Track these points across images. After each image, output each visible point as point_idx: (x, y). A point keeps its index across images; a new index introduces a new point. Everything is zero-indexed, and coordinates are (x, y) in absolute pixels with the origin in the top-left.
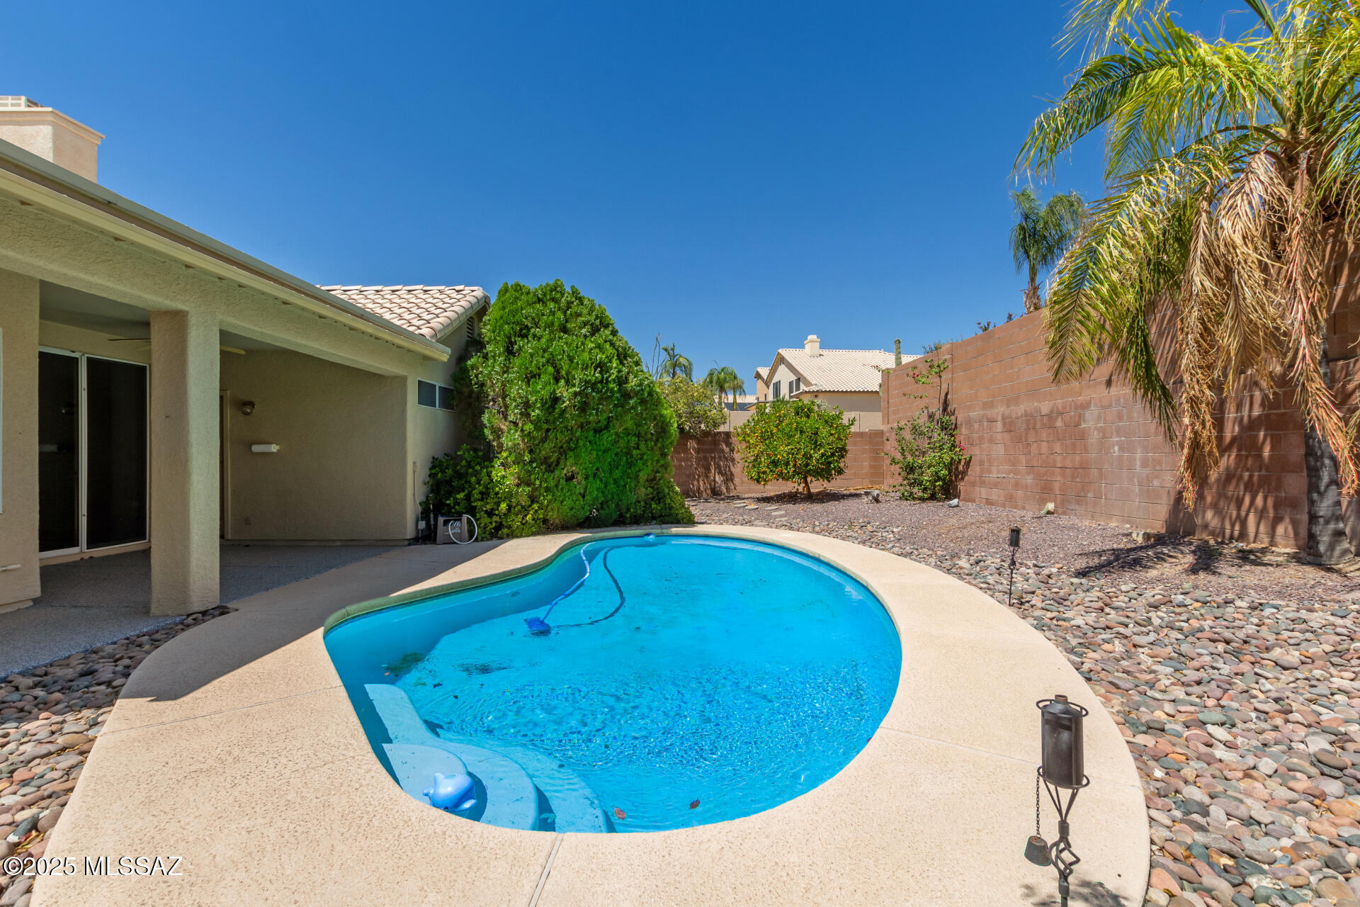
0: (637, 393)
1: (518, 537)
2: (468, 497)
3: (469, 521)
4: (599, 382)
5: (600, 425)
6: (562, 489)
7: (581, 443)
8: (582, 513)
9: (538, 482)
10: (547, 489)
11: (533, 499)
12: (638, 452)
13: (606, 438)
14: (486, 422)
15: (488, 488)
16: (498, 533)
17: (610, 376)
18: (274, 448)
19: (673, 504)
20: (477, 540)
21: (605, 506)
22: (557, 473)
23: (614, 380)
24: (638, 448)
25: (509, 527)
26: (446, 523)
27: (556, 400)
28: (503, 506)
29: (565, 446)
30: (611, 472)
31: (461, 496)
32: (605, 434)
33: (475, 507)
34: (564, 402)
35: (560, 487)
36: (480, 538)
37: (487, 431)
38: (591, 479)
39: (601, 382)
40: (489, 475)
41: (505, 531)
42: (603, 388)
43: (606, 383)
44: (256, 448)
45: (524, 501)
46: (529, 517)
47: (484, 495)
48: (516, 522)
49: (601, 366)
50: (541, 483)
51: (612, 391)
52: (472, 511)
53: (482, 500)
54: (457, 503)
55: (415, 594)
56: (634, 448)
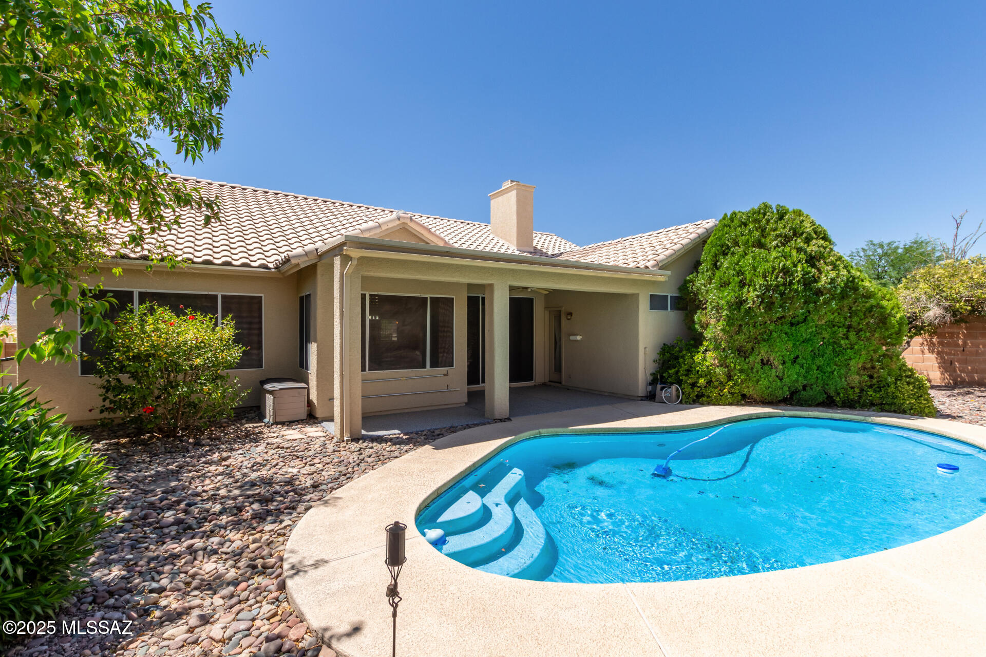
0: (829, 290)
1: (714, 405)
2: (677, 372)
3: (677, 390)
4: (782, 285)
5: (797, 319)
6: (757, 372)
7: (775, 335)
8: (781, 392)
9: (732, 365)
10: (741, 371)
11: (730, 378)
12: (847, 342)
13: (804, 331)
14: (696, 319)
15: (691, 367)
16: (699, 399)
17: (794, 279)
18: (579, 338)
19: (898, 394)
20: (681, 402)
21: (808, 388)
22: (751, 359)
23: (798, 282)
24: (847, 338)
25: (708, 397)
26: (662, 389)
27: (740, 303)
28: (702, 381)
29: (759, 337)
30: (813, 359)
31: (672, 371)
32: (803, 328)
33: (682, 380)
34: (748, 304)
35: (755, 370)
36: (684, 402)
37: (697, 326)
38: (788, 364)
39: (784, 284)
40: (692, 357)
41: (705, 399)
42: (785, 289)
43: (789, 285)
44: (572, 338)
45: (723, 378)
46: (726, 390)
47: (689, 372)
48: (715, 394)
49: (786, 271)
50: (735, 365)
51: (796, 291)
52: (680, 382)
53: (686, 375)
54: (670, 376)
55: (593, 430)
56: (843, 338)
